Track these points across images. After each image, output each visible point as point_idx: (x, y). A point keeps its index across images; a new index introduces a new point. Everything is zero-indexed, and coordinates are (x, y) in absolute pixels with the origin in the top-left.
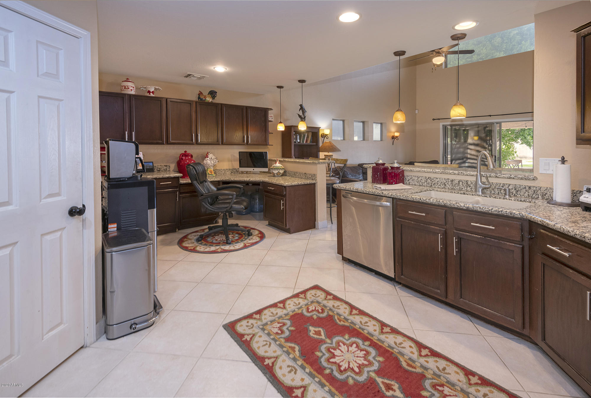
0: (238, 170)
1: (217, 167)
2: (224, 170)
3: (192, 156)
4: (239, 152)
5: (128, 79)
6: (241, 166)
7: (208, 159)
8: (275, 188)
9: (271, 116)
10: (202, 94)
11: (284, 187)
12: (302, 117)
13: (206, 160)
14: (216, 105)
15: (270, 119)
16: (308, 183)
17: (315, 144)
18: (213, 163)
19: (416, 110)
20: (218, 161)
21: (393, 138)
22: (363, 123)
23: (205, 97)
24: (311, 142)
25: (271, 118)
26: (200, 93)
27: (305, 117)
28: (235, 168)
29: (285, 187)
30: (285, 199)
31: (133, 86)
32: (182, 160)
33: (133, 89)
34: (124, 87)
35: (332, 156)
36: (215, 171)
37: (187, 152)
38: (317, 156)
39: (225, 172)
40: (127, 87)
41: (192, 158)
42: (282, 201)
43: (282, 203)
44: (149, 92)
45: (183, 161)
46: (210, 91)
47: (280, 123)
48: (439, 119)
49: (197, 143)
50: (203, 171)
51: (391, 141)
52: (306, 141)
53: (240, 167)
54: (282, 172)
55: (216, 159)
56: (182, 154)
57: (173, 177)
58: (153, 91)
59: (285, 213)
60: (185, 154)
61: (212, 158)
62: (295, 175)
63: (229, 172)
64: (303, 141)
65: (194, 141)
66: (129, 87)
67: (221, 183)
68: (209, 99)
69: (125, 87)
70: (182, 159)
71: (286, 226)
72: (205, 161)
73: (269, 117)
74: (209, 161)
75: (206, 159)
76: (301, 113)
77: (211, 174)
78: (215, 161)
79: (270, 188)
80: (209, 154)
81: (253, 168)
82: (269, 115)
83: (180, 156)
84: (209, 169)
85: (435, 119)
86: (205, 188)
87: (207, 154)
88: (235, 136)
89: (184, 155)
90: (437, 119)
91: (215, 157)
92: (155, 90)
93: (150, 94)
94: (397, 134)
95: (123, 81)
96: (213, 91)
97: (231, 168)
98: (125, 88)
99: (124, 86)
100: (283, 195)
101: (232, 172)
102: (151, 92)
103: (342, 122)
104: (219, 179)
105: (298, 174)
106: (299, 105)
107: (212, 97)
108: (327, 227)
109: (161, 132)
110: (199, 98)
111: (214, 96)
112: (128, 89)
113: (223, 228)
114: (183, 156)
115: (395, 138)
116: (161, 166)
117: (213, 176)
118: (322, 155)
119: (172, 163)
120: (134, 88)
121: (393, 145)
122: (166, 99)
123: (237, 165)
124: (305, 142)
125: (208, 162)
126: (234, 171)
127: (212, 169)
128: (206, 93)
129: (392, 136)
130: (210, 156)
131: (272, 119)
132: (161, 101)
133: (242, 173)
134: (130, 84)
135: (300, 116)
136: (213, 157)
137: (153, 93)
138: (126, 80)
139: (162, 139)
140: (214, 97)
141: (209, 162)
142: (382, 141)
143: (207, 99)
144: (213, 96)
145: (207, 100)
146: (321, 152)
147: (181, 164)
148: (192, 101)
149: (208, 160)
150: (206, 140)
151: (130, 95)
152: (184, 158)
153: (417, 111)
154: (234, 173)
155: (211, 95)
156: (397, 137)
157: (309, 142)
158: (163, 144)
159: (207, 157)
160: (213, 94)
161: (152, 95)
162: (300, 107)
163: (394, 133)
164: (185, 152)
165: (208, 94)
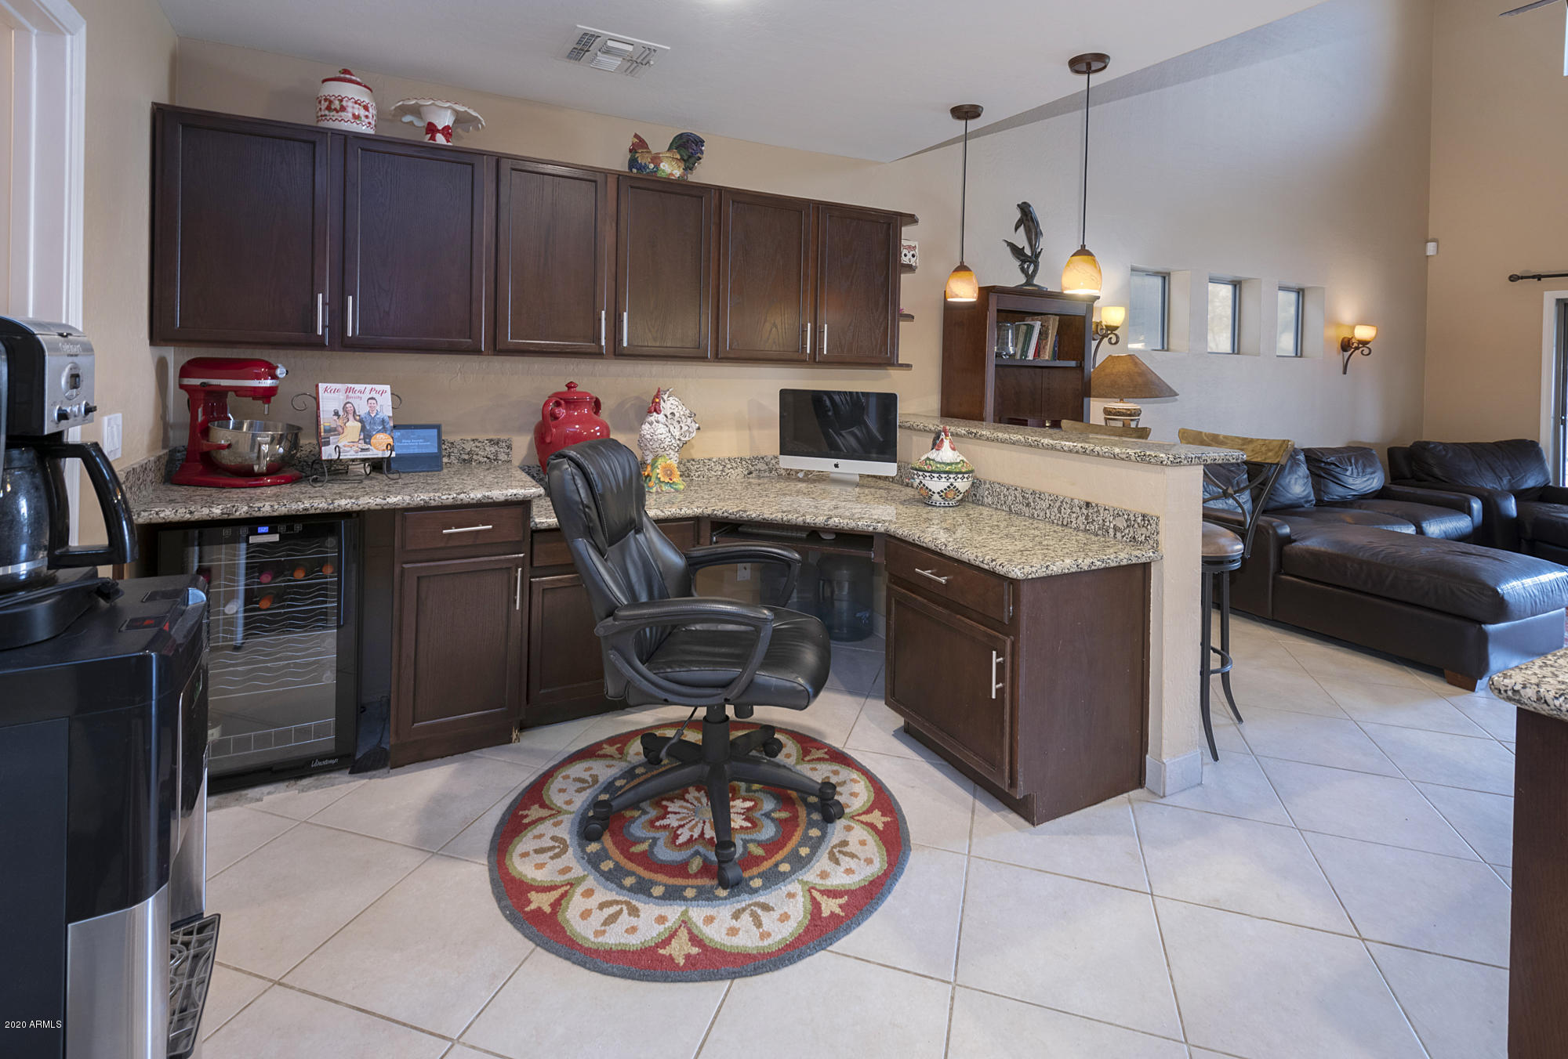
0: (773, 462)
1: (692, 451)
2: (719, 461)
3: (597, 405)
4: (783, 392)
5: (346, 71)
6: (785, 450)
7: (661, 417)
8: (951, 577)
9: (910, 248)
10: (647, 148)
11: (1006, 584)
12: (1026, 255)
13: (651, 424)
14: (702, 191)
15: (907, 258)
16: (1125, 562)
17: (1073, 364)
18: (677, 433)
19: (1427, 242)
20: (699, 429)
21: (1346, 345)
22: (1235, 286)
23: (656, 159)
24: (1058, 354)
25: (909, 256)
26: (639, 144)
27: (1037, 255)
28: (763, 455)
29: (1014, 582)
30: (1013, 644)
31: (366, 99)
32: (552, 423)
33: (363, 112)
34: (327, 103)
35: (1138, 413)
36: (688, 464)
37: (578, 389)
38: (1079, 414)
39: (723, 471)
40: (337, 104)
41: (597, 412)
42: (997, 657)
43: (997, 664)
44: (431, 129)
45: (556, 427)
46: (675, 138)
47: (958, 270)
48: (1539, 277)
49: (618, 353)
50: (628, 483)
51: (1338, 358)
52: (1037, 353)
53: (781, 454)
54: (963, 485)
55: (689, 420)
56: (556, 394)
57: (502, 498)
58: (447, 128)
59: (1007, 717)
60: (568, 399)
61: (677, 415)
62: (1028, 505)
63: (739, 470)
64: (1024, 352)
65: (603, 344)
66: (344, 103)
67: (706, 529)
68: (670, 168)
69: (331, 102)
70: (555, 417)
71: (1013, 783)
72: (646, 427)
73: (905, 251)
74: (661, 425)
75: (652, 419)
76: (1021, 240)
77: (667, 480)
78: (685, 428)
79: (927, 573)
80: (665, 397)
81: (836, 461)
82: (904, 243)
83: (546, 404)
84: (660, 461)
85: (1522, 278)
86: (634, 562)
87: (657, 396)
88: (768, 326)
89: (563, 402)
90: (1533, 277)
91: (688, 412)
92: (454, 122)
93: (433, 138)
94: (1364, 332)
95: (325, 78)
96: (688, 135)
97: (747, 455)
98: (329, 108)
99: (326, 100)
100: (1002, 623)
101: (750, 473)
102: (438, 131)
103: (1158, 281)
104: (700, 510)
105: (1045, 505)
106: (1018, 205)
107: (682, 159)
108: (1200, 784)
109: (471, 301)
110: (633, 162)
111: (690, 157)
112: (343, 114)
113: (707, 769)
114: (558, 404)
115: (1357, 348)
116: (477, 444)
117: (677, 490)
118: (1096, 409)
119: (520, 430)
120: (366, 108)
121: (1345, 373)
122: (495, 158)
123: (769, 440)
124: (1030, 357)
125: (659, 429)
126: (756, 469)
127: (673, 460)
128: (659, 142)
129: (1343, 339)
130: (669, 404)
131: (913, 260)
132: (473, 165)
133: (790, 475)
134: (349, 91)
135: (1017, 252)
136: (681, 411)
137: (447, 132)
138: (338, 75)
139: (471, 330)
140: (692, 160)
141: (661, 429)
142: (1301, 356)
143: (662, 165)
144: (686, 158)
145: (663, 171)
146: (1094, 397)
147: (548, 440)
148: (606, 173)
149: (658, 422)
150: (655, 339)
151: (347, 137)
152: (562, 412)
153: (1431, 249)
154: (759, 477)
155: (679, 153)
156: (1364, 343)
157: (1047, 355)
158: (478, 352)
159: (655, 411)
160: (688, 147)
161: (440, 139)
162: (1018, 215)
163: (1353, 328)
164: (570, 386)
165: (670, 149)
